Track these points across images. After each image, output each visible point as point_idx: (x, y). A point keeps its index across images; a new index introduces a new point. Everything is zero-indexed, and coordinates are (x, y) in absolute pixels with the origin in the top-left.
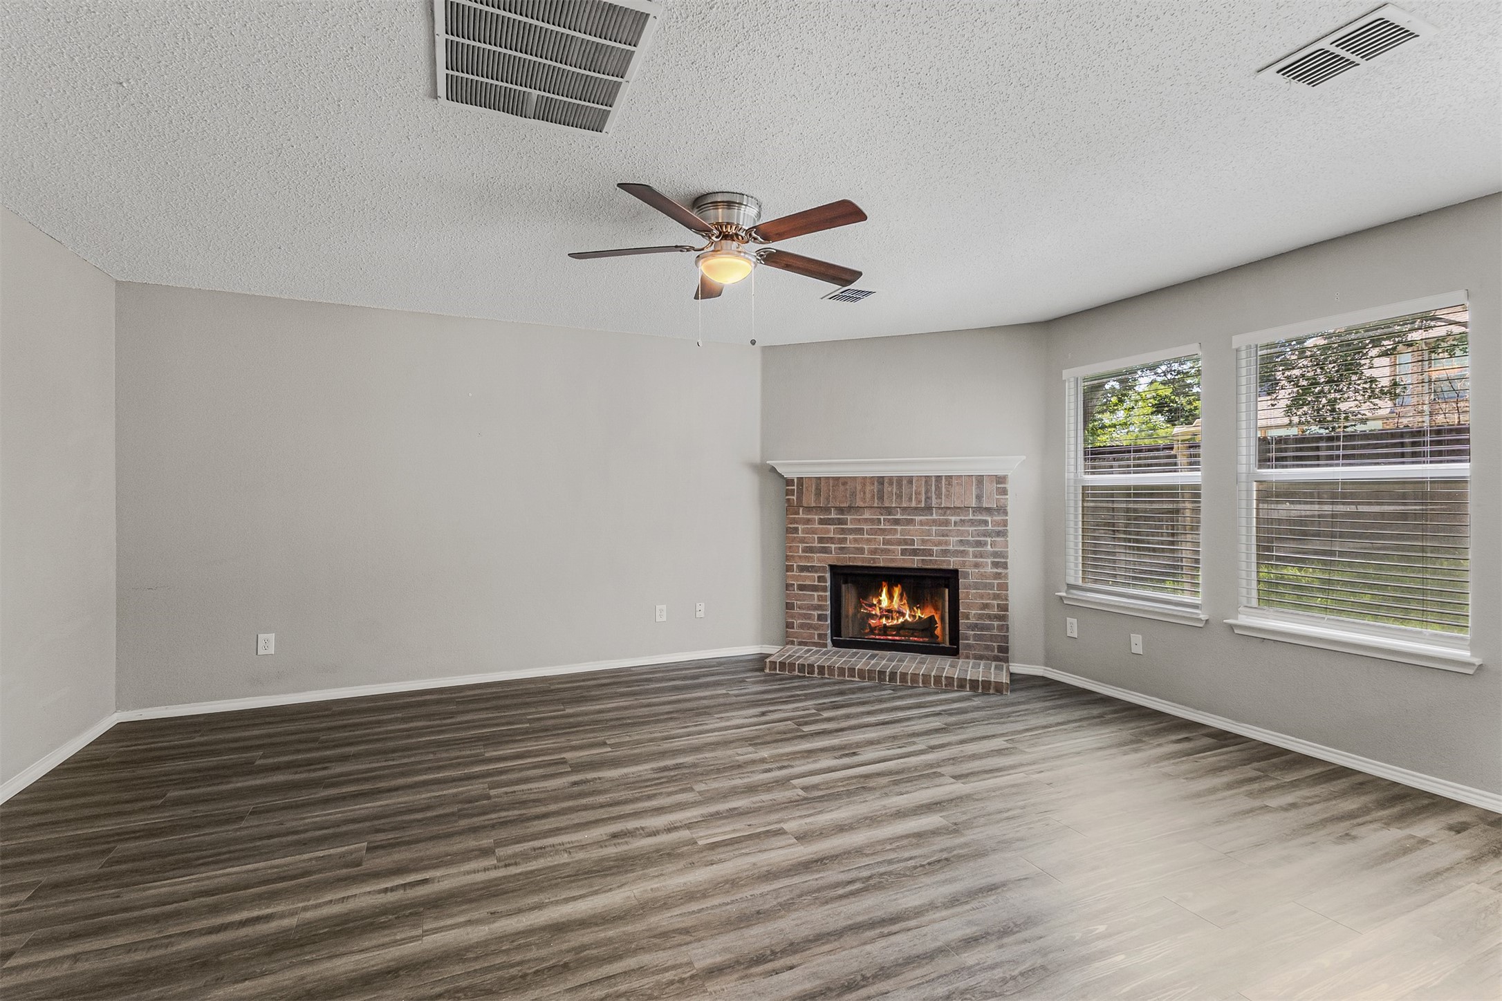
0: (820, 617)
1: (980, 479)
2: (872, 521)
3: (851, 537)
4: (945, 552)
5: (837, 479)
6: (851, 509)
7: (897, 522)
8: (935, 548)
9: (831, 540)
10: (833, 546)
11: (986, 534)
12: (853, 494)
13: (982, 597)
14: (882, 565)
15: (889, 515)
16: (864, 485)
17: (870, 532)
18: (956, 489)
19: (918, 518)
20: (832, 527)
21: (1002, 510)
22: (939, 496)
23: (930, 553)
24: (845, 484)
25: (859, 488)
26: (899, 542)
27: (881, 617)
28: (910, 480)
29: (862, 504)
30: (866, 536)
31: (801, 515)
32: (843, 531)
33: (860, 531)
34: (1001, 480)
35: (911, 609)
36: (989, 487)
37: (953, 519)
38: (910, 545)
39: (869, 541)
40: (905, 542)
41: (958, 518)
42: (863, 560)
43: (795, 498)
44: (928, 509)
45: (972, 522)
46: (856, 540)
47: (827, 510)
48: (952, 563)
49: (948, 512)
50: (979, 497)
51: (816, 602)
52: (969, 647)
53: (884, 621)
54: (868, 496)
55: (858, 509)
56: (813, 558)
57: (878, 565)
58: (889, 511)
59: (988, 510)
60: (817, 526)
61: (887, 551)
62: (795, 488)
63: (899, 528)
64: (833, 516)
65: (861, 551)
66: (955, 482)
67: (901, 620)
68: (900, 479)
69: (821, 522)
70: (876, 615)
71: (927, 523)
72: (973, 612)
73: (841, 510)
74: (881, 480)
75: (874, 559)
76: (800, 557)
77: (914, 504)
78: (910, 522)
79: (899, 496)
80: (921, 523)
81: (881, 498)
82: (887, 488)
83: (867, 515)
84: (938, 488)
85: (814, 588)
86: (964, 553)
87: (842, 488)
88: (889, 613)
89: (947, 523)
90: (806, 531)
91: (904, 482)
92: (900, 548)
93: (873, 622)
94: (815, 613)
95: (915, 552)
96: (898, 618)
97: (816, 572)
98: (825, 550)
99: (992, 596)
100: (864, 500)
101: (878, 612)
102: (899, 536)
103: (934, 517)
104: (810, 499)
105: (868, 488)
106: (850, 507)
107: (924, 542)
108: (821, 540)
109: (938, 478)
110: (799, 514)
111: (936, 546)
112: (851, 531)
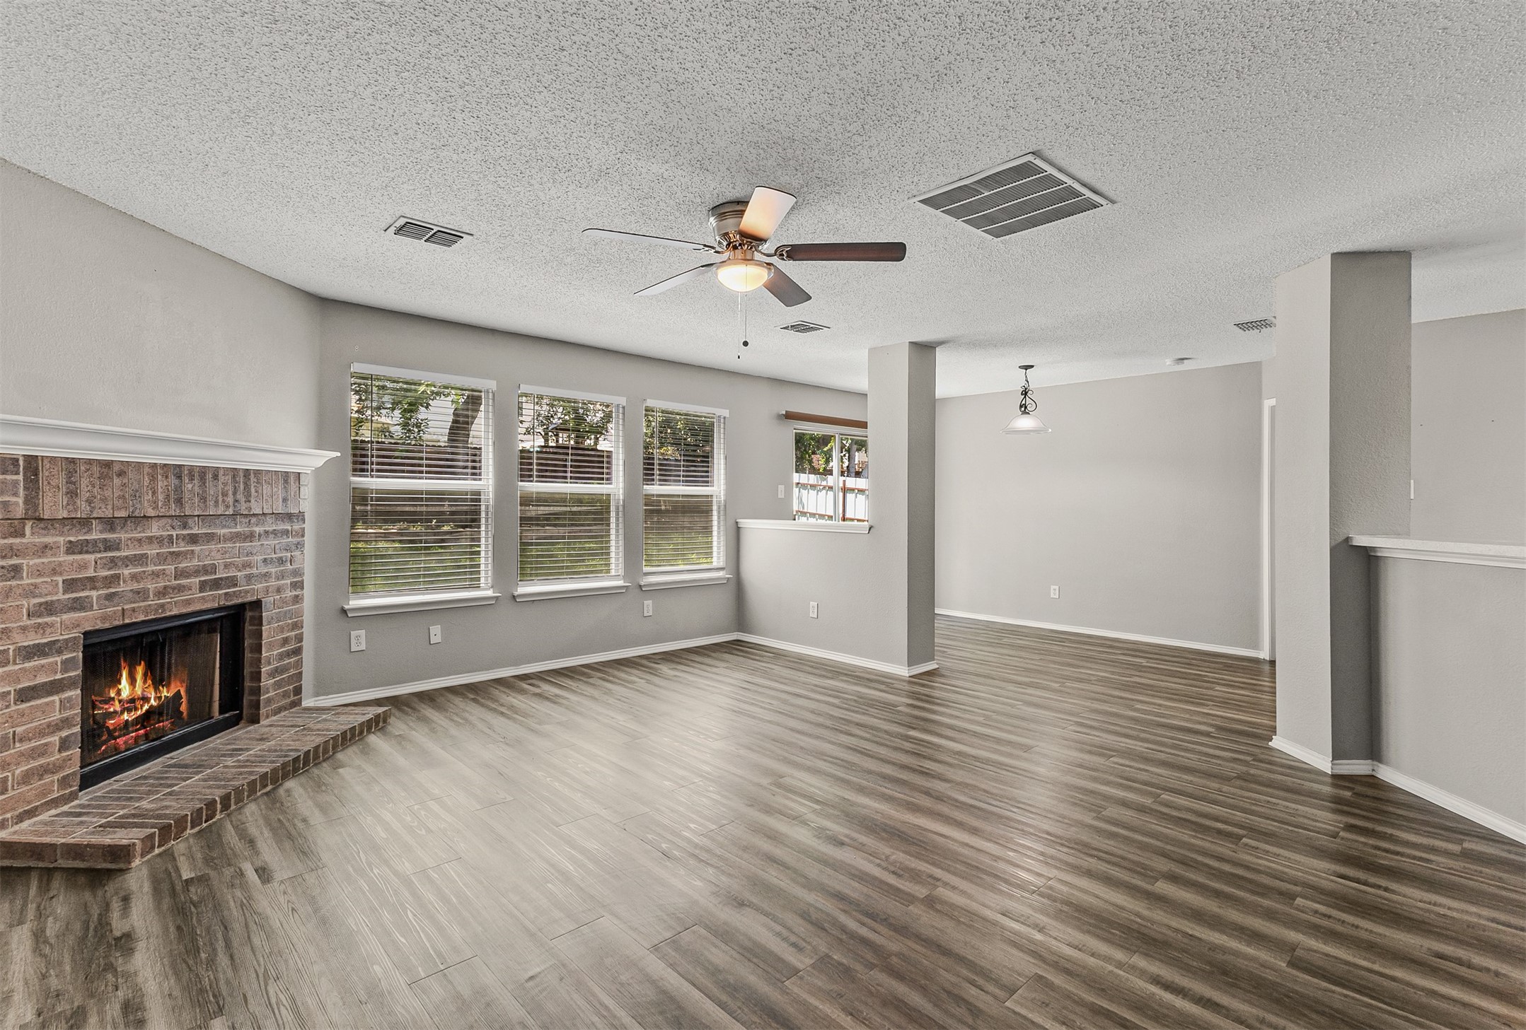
0: (65, 744)
1: (287, 476)
2: (160, 540)
3: (126, 572)
4: (249, 578)
5: (108, 464)
6: (128, 520)
7: (194, 539)
8: (239, 574)
9: (92, 582)
10: (94, 594)
11: (286, 548)
12: (136, 495)
13: (282, 630)
14: (175, 612)
15: (185, 527)
16: (153, 478)
17: (162, 559)
18: (264, 489)
19: (223, 531)
20: (91, 557)
21: (301, 517)
22: (248, 499)
23: (232, 582)
24: (120, 473)
25: (146, 482)
26: (197, 572)
28: (216, 473)
29: (151, 512)
30: (151, 568)
31: (28, 539)
32: (113, 562)
33: (140, 559)
35: (157, 688)
36: (293, 487)
37: (258, 530)
38: (211, 573)
39: (156, 575)
40: (206, 570)
41: (262, 529)
42: (146, 610)
43: (20, 500)
45: (275, 533)
46: (134, 577)
47: (85, 523)
48: (246, 592)
49: (254, 520)
50: (286, 500)
51: (56, 716)
52: (269, 701)
54: (160, 496)
55: (139, 520)
56: (52, 625)
57: (168, 614)
58: (186, 521)
59: (292, 517)
60: (63, 558)
61: (180, 589)
62: (21, 477)
63: (196, 548)
64: (94, 536)
65: (141, 594)
66: (263, 479)
67: (146, 708)
68: (203, 471)
69: (72, 548)
70: (116, 712)
71: (231, 538)
72: (275, 653)
73: (110, 523)
74: (178, 471)
75: (162, 606)
76: (24, 629)
77: (219, 510)
78: (210, 537)
79: (204, 499)
80: (225, 539)
81: (179, 501)
82: (187, 485)
83: (155, 529)
84: (247, 486)
85: (54, 687)
86: (266, 576)
87: (117, 481)
88: (130, 705)
89: (252, 536)
90: (38, 571)
91: (209, 476)
92: (197, 580)
94: (55, 739)
95: (216, 584)
96: (142, 707)
97: (60, 652)
98: (78, 605)
99: (290, 627)
100: (153, 503)
101: (117, 707)
102: (196, 562)
103: (242, 528)
104: (53, 504)
105: (161, 484)
106: (129, 517)
107: (226, 566)
108: (70, 585)
110: (23, 535)
111: (240, 571)
112: (128, 561)
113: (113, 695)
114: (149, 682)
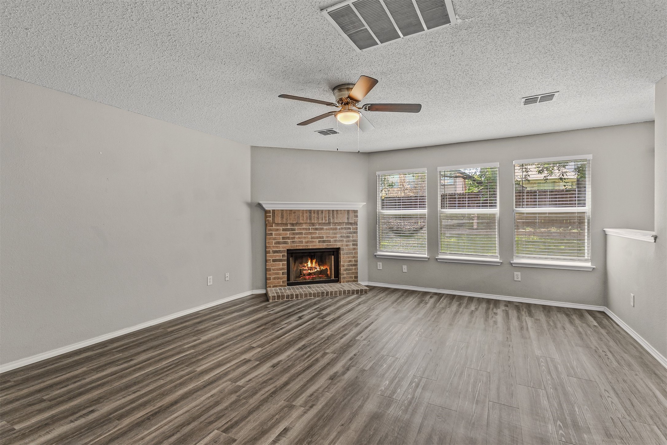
0: (283, 273)
1: (348, 211)
2: (306, 229)
3: (297, 236)
4: (335, 241)
5: (291, 210)
6: (297, 224)
7: (316, 229)
8: (332, 239)
9: (288, 238)
10: (289, 241)
11: (350, 233)
12: (298, 217)
13: (349, 257)
14: (311, 248)
15: (313, 226)
16: (303, 213)
17: (306, 234)
18: (340, 215)
19: (325, 227)
20: (288, 232)
21: (356, 223)
22: (333, 218)
23: (330, 241)
24: (294, 213)
25: (301, 215)
26: (317, 238)
27: (308, 270)
28: (322, 211)
29: (302, 222)
30: (304, 236)
31: (274, 227)
32: (294, 234)
33: (301, 234)
34: (355, 212)
35: (319, 266)
36: (351, 215)
37: (338, 227)
38: (322, 239)
39: (305, 238)
40: (320, 237)
41: (340, 227)
42: (303, 246)
43: (271, 219)
44: (329, 223)
45: (345, 228)
46: (299, 238)
47: (286, 224)
48: (338, 245)
49: (337, 224)
50: (348, 219)
51: (281, 267)
52: (344, 278)
53: (309, 271)
54: (305, 218)
55: (301, 224)
56: (279, 246)
57: (309, 248)
58: (313, 224)
59: (351, 224)
60: (281, 232)
61: (312, 242)
62: (271, 214)
63: (317, 232)
64: (289, 227)
65: (302, 242)
66: (339, 212)
67: (316, 270)
68: (318, 211)
69: (284, 230)
70: (306, 269)
71: (329, 229)
72: (346, 264)
73: (293, 225)
74: (310, 211)
75: (307, 246)
76: (273, 247)
77: (324, 222)
78: (322, 229)
79: (318, 218)
80: (326, 229)
81: (310, 219)
82: (313, 215)
83: (304, 226)
84: (333, 215)
85: (280, 260)
86: (342, 241)
87: (293, 214)
88: (311, 269)
89: (336, 229)
90: (276, 235)
91: (320, 212)
92: (318, 240)
93: (305, 272)
94: (281, 272)
95: (324, 242)
96: (314, 270)
97: (281, 253)
98: (285, 243)
99: (352, 257)
100: (303, 220)
101: (307, 269)
102: (317, 235)
103: (331, 227)
104: (278, 220)
105: (305, 215)
106: (297, 223)
107: (327, 237)
108: (283, 238)
109: (333, 211)
110: (273, 227)
111: (332, 238)
112: (297, 234)
113: (305, 265)
114: (317, 264)
